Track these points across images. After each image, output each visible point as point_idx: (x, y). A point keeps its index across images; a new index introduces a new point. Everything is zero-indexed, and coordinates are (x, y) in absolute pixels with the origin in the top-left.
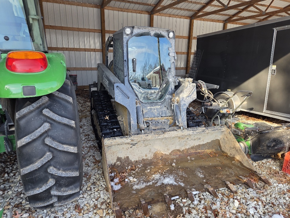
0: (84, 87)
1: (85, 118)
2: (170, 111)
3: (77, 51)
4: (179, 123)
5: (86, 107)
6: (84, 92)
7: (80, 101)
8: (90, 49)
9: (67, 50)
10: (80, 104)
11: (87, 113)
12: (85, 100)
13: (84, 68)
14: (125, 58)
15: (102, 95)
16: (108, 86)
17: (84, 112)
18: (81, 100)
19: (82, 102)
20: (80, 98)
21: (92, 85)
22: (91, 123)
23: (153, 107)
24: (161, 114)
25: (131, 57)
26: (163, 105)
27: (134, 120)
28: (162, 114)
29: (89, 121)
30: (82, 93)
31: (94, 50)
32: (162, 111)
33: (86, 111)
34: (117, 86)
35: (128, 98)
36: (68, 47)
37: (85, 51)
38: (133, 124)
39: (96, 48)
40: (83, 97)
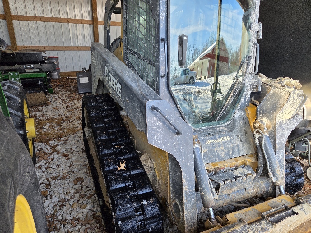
0: (69, 74)
1: (73, 134)
2: (245, 145)
3: (56, 22)
4: (277, 178)
5: (73, 110)
6: (70, 81)
7: (64, 98)
8: (75, 19)
9: (41, 21)
10: (64, 105)
11: (76, 123)
12: (72, 96)
13: (68, 47)
14: (162, 35)
15: (104, 105)
16: (120, 96)
17: (71, 121)
18: (66, 96)
19: (67, 99)
20: (64, 92)
21: (80, 73)
22: (83, 145)
23: (216, 141)
24: (231, 153)
25: (174, 33)
26: (233, 134)
27: (189, 181)
28: (233, 153)
29: (80, 140)
30: (66, 84)
31: (81, 22)
32: (233, 148)
33: (75, 118)
34: (154, 108)
35: (178, 133)
36: (42, 16)
37: (69, 23)
38: (186, 193)
39: (84, 19)
40: (68, 90)
